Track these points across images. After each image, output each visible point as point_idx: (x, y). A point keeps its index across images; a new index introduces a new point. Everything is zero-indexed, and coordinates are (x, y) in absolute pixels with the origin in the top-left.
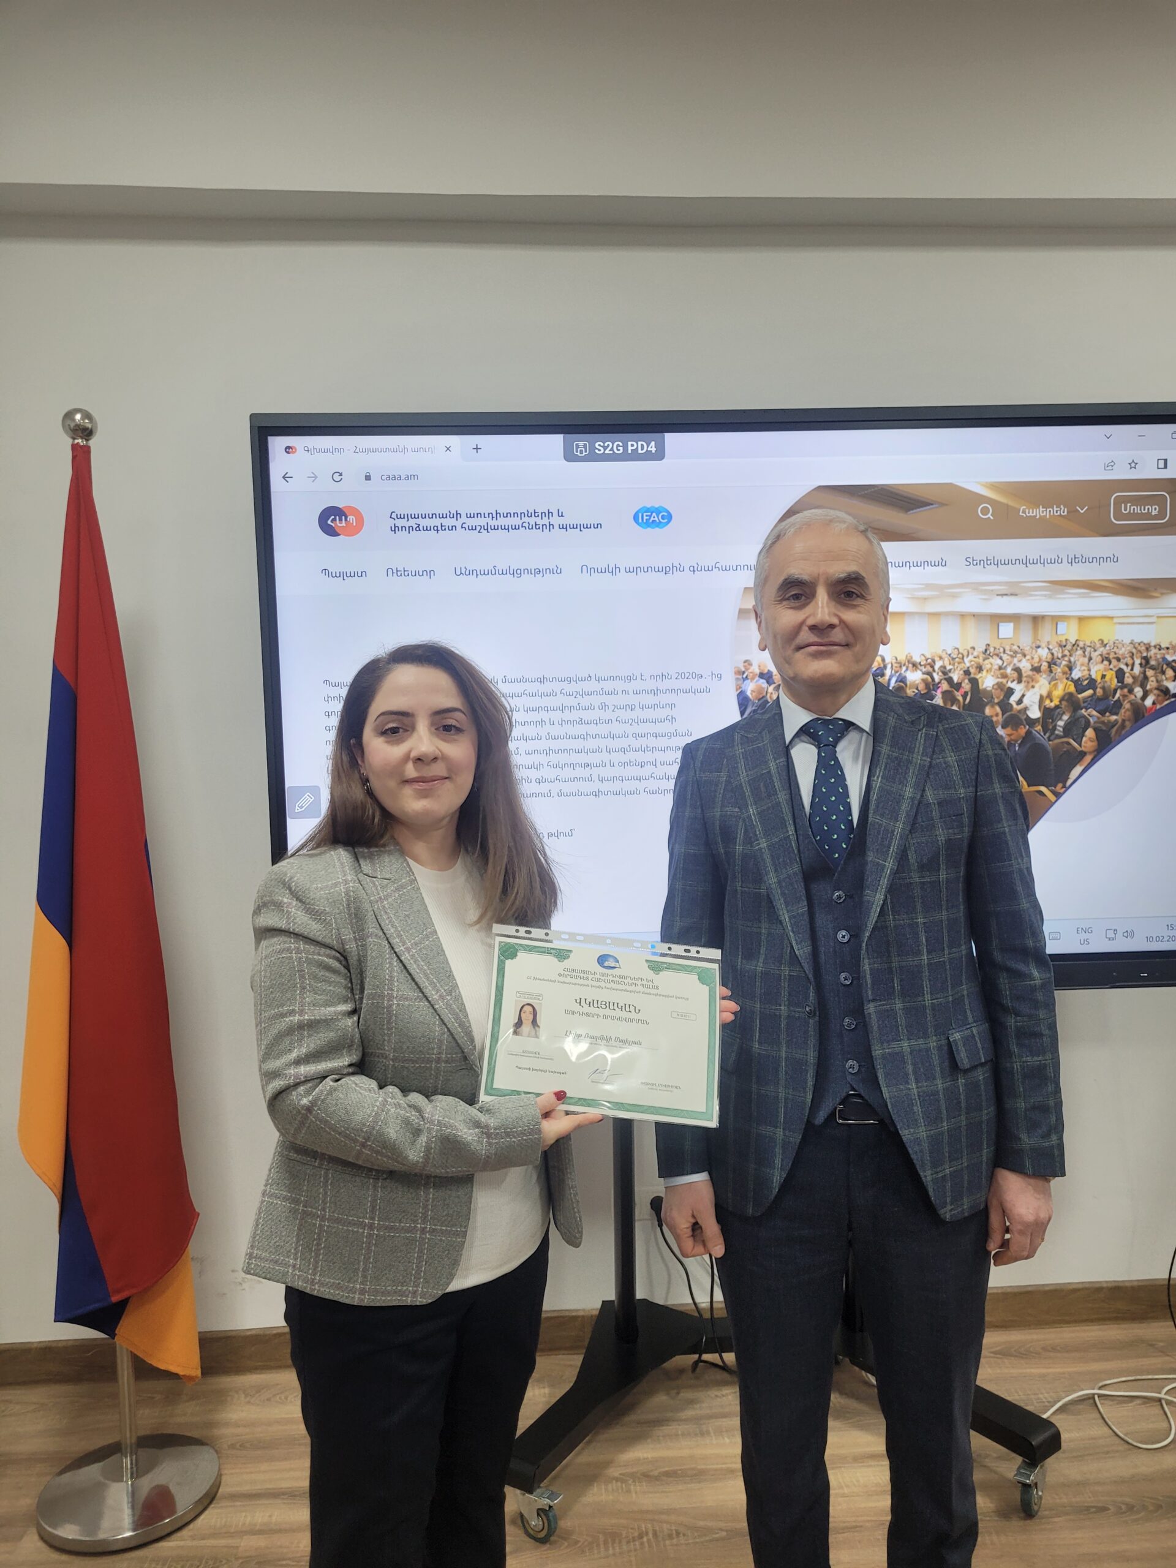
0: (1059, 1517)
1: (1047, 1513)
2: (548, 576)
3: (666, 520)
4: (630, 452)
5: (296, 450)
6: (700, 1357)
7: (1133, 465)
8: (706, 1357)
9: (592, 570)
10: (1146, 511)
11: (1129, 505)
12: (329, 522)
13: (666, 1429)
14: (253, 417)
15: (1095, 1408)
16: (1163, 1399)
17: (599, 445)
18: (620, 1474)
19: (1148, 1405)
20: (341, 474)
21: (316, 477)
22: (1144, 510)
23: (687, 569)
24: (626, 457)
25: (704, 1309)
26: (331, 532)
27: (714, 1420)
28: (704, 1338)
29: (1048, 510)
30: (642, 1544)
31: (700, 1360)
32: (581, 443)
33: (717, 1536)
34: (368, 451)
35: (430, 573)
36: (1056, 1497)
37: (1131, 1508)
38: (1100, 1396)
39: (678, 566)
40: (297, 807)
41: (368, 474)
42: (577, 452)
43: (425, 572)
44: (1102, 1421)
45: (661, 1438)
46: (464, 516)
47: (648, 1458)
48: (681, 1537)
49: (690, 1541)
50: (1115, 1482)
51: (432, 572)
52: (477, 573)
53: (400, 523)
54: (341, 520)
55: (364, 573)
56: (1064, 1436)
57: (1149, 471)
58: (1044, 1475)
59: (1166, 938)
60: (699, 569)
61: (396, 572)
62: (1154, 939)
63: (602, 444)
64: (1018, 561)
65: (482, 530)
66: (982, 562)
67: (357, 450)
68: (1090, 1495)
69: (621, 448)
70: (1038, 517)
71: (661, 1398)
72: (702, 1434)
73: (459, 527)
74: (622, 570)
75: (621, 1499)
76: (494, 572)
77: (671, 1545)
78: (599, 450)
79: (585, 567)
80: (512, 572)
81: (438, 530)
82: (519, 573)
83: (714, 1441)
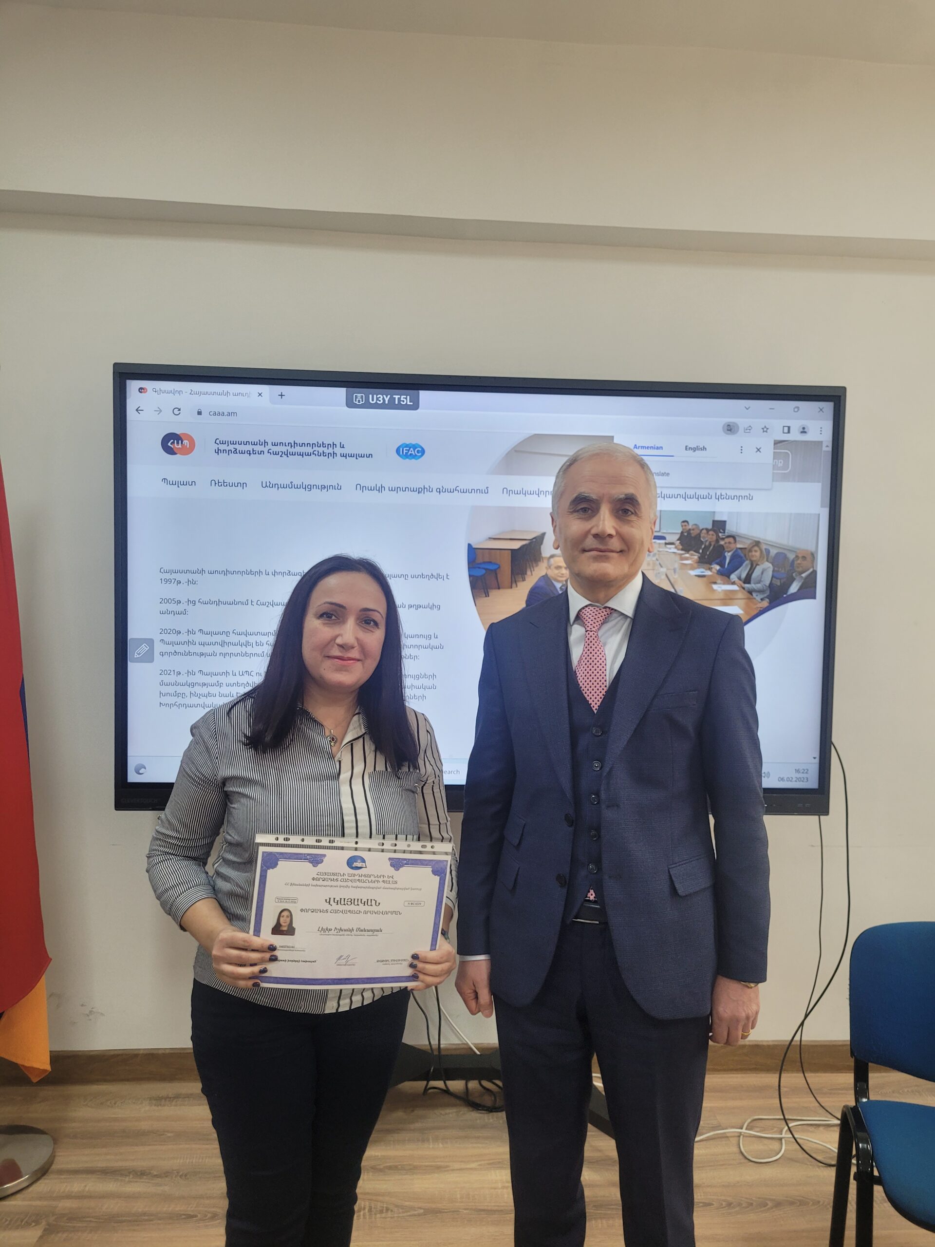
2: (331, 491)
3: (420, 454)
5: (147, 391)
6: (429, 1082)
7: (765, 429)
8: (433, 1083)
9: (364, 488)
12: (169, 444)
13: (396, 1136)
14: (116, 365)
17: (373, 397)
20: (179, 410)
21: (161, 411)
23: (434, 490)
26: (170, 451)
27: (435, 1131)
28: (433, 1069)
31: (428, 1086)
32: (359, 396)
33: (416, 1212)
34: (200, 393)
35: (243, 485)
37: (729, 1205)
39: (428, 488)
40: (136, 654)
42: (356, 401)
43: (239, 484)
45: (392, 1142)
46: (270, 444)
47: (378, 1156)
48: (389, 1212)
49: (396, 1215)
53: (222, 447)
55: (193, 483)
57: (776, 434)
60: (443, 490)
61: (218, 483)
64: (678, 495)
67: (193, 393)
71: (397, 1113)
72: (423, 1141)
73: (266, 452)
74: (387, 489)
76: (291, 486)
78: (373, 400)
79: (358, 486)
80: (304, 487)
81: (250, 454)
82: (309, 488)
83: (431, 1146)
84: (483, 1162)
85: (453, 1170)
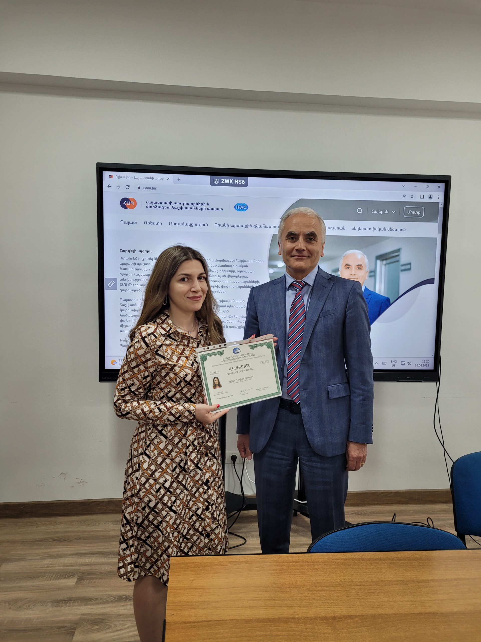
2: (203, 227)
3: (246, 209)
5: (113, 177)
7: (412, 196)
9: (219, 225)
11: (410, 211)
12: (124, 203)
17: (223, 180)
20: (129, 186)
21: (120, 187)
22: (415, 213)
23: (253, 226)
24: (234, 185)
26: (125, 207)
29: (382, 211)
32: (216, 179)
34: (138, 178)
39: (250, 225)
41: (139, 187)
42: (215, 182)
43: (158, 223)
46: (173, 203)
52: (177, 224)
53: (150, 205)
55: (136, 223)
57: (418, 199)
60: (257, 227)
61: (148, 223)
64: (370, 229)
65: (180, 209)
66: (358, 229)
67: (135, 178)
69: (232, 182)
70: (378, 214)
73: (171, 207)
74: (230, 226)
76: (184, 224)
79: (216, 224)
80: (190, 225)
81: (163, 208)
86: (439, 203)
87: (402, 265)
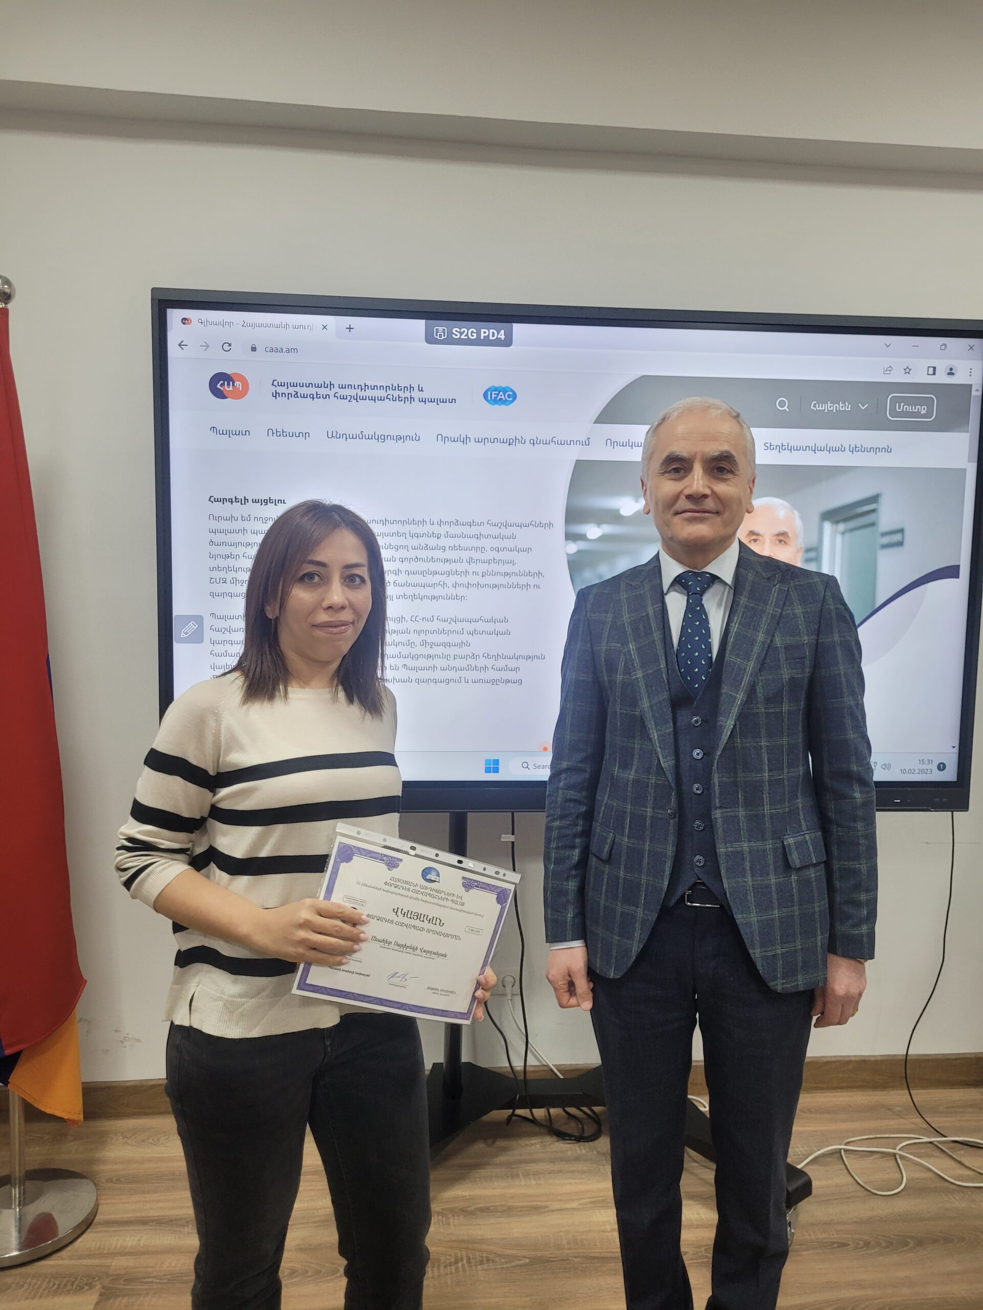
0: (808, 1250)
1: (798, 1247)
2: (408, 442)
3: (511, 399)
4: (482, 338)
5: (191, 321)
6: (514, 1111)
7: (907, 370)
8: (519, 1112)
9: (446, 439)
10: (916, 410)
11: (902, 404)
12: (218, 386)
13: (482, 1172)
14: (153, 290)
15: (841, 1160)
16: (897, 1154)
17: (456, 331)
18: (442, 1209)
19: (885, 1159)
20: (230, 345)
21: (208, 346)
22: (915, 409)
23: (528, 442)
24: (478, 342)
25: (518, 1072)
26: (220, 395)
27: (524, 1165)
28: (518, 1096)
29: (835, 405)
30: (457, 1268)
31: (513, 1114)
32: (441, 328)
33: (521, 1262)
34: (253, 325)
35: (306, 435)
36: (806, 1234)
37: (867, 1244)
38: (846, 1151)
39: (520, 439)
40: (182, 633)
41: (254, 346)
42: (437, 336)
43: (301, 434)
44: (846, 1171)
45: (478, 1179)
46: (337, 386)
47: (466, 1196)
48: (491, 1263)
49: (498, 1267)
50: (855, 1222)
51: (307, 434)
52: (346, 436)
53: (281, 390)
54: (228, 385)
55: (247, 433)
56: (815, 1184)
57: (920, 377)
58: (797, 1216)
59: (917, 771)
60: (538, 442)
61: (276, 433)
62: (907, 772)
63: (459, 330)
64: (808, 448)
65: (352, 400)
66: (778, 447)
67: (245, 325)
68: (834, 1233)
69: (475, 335)
70: (826, 411)
71: (480, 1146)
72: (513, 1177)
73: (332, 396)
74: (473, 440)
75: (442, 1230)
76: (362, 436)
77: (482, 1270)
78: (456, 335)
79: (440, 436)
80: (376, 438)
81: (313, 398)
82: (383, 438)
83: (523, 1183)
84: (584, 1201)
85: (552, 1211)
86: (971, 385)
87: (884, 534)
